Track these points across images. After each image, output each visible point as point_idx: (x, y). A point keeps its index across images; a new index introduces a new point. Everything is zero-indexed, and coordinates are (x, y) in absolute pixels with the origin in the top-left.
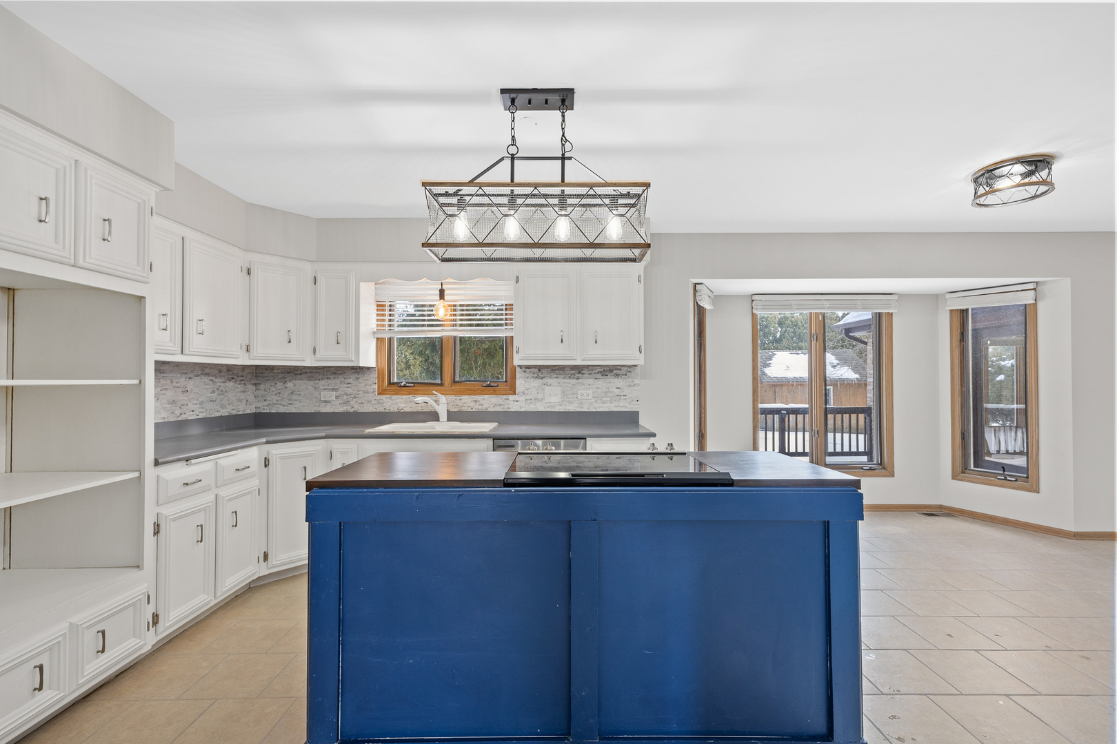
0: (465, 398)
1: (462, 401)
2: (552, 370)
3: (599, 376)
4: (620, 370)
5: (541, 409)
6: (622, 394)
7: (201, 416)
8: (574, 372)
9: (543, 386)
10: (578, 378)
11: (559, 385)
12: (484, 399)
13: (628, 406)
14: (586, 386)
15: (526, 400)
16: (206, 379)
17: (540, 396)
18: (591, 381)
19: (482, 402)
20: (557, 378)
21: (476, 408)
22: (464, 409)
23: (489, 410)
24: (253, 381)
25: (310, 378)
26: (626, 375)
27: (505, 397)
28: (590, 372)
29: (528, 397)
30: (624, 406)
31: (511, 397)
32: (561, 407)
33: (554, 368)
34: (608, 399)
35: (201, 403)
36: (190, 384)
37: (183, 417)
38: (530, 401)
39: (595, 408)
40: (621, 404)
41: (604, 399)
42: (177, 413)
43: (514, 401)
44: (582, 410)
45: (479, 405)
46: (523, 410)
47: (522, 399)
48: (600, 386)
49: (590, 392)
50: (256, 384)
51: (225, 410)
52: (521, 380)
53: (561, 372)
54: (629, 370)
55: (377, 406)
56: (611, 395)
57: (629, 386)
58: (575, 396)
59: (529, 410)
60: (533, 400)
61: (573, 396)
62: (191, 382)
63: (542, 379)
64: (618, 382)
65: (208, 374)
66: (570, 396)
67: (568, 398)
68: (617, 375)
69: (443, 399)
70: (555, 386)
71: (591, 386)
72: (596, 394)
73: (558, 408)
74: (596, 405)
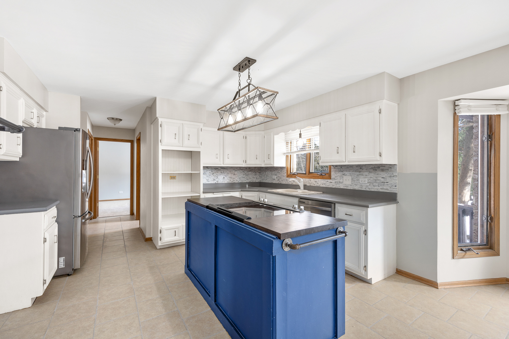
1: (311, 181)
2: (347, 167)
3: (371, 170)
4: (385, 167)
5: (342, 187)
6: (385, 181)
7: (240, 182)
8: (358, 168)
9: (343, 176)
10: (360, 172)
11: (350, 175)
12: (319, 181)
13: (389, 189)
14: (364, 176)
15: (335, 182)
16: (241, 171)
17: (341, 181)
18: (367, 173)
19: (318, 182)
20: (349, 171)
21: (316, 185)
22: (312, 185)
23: (321, 186)
24: (259, 172)
25: (271, 171)
26: (388, 170)
27: (327, 180)
28: (366, 168)
29: (336, 181)
30: (386, 189)
31: (329, 181)
32: (351, 187)
33: (348, 166)
34: (377, 184)
35: (240, 178)
36: (236, 173)
37: (234, 182)
38: (337, 183)
39: (369, 189)
40: (385, 188)
41: (374, 184)
42: (232, 180)
43: (330, 182)
44: (362, 189)
45: (317, 183)
46: (334, 187)
47: (334, 181)
48: (372, 176)
49: (366, 180)
50: (260, 173)
51: (248, 181)
52: (333, 172)
53: (351, 168)
54: (390, 166)
55: (286, 182)
56: (378, 182)
57: (390, 177)
58: (358, 181)
59: (336, 187)
60: (338, 182)
61: (357, 181)
62: (236, 172)
63: (342, 172)
64: (384, 174)
65: (242, 170)
66: (356, 181)
67: (355, 182)
68: (383, 170)
69: (302, 180)
70: (349, 176)
71: (367, 176)
72: (370, 181)
73: (349, 188)
74: (370, 187)
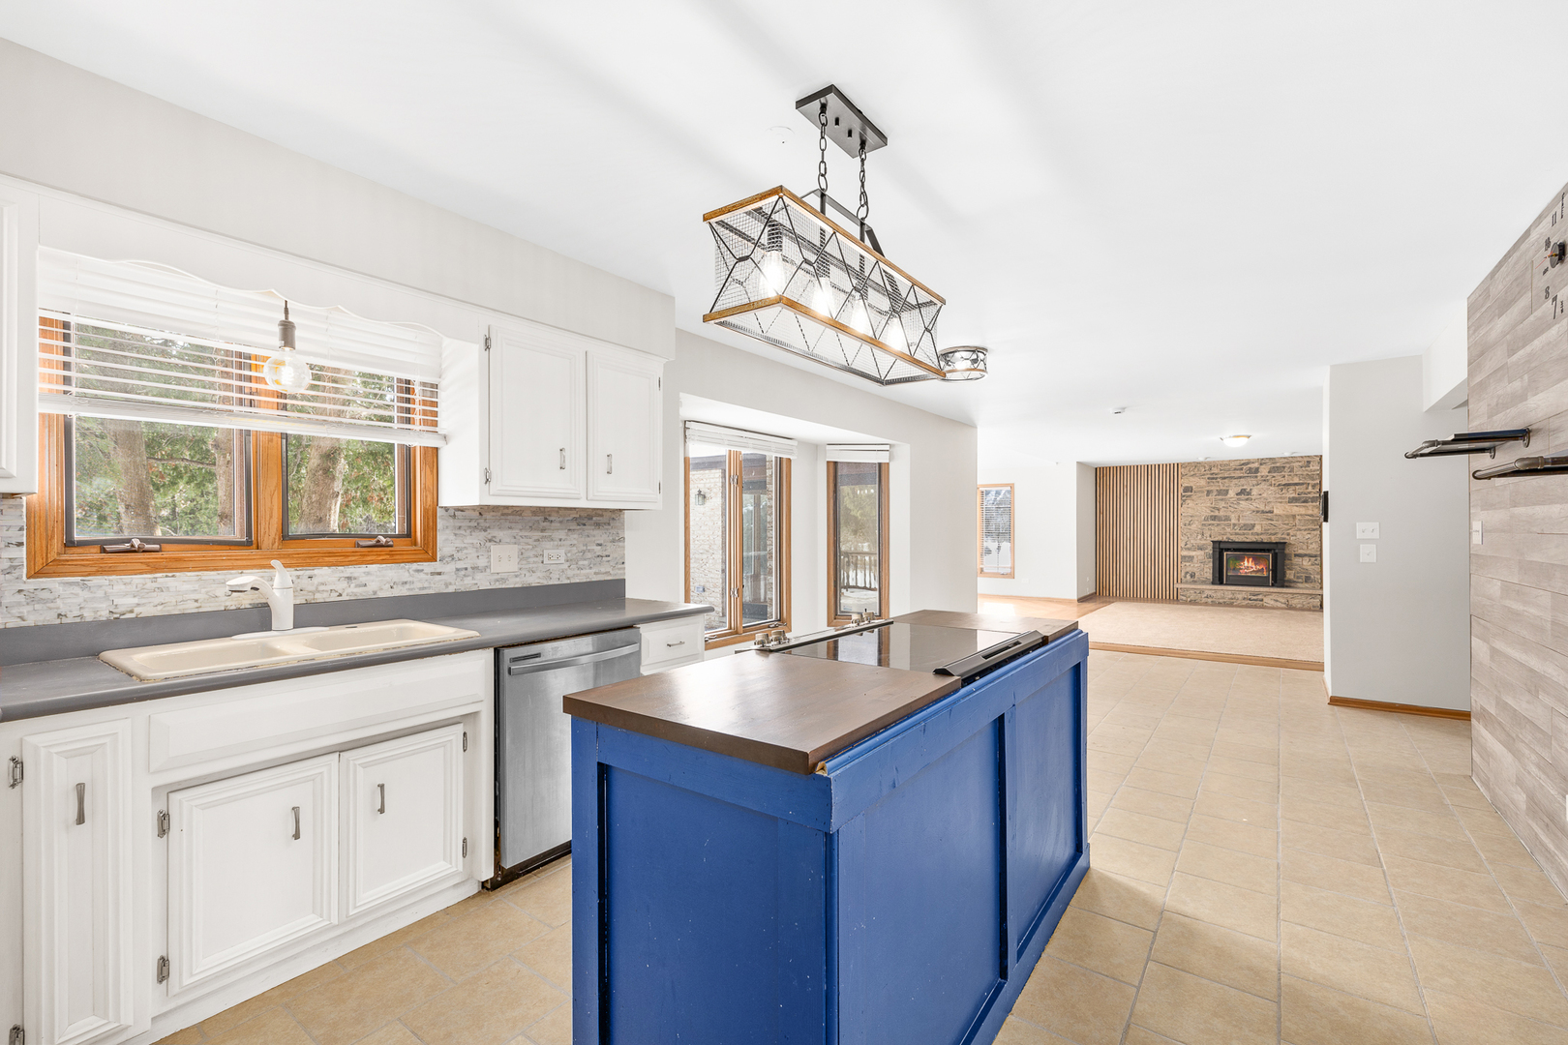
0: (323, 574)
1: (315, 581)
2: (503, 515)
3: (574, 526)
4: (602, 516)
5: (484, 585)
6: (605, 553)
8: (537, 518)
9: (488, 544)
10: (543, 530)
11: (513, 540)
12: (368, 574)
13: (611, 572)
14: (556, 543)
15: (458, 570)
17: (482, 562)
18: (562, 534)
19: (363, 579)
20: (510, 528)
21: (350, 592)
22: (320, 598)
23: (381, 595)
26: (609, 524)
27: (415, 566)
28: (561, 519)
29: (460, 565)
30: (606, 573)
31: (428, 567)
32: (518, 579)
33: (506, 511)
34: (586, 563)
38: (463, 572)
39: (568, 578)
40: (603, 570)
41: (581, 563)
43: (432, 574)
44: (551, 583)
45: (357, 586)
46: (451, 589)
47: (449, 568)
48: (575, 542)
49: (562, 552)
52: (448, 531)
53: (518, 517)
54: (613, 516)
55: (28, 609)
56: (589, 555)
57: (613, 541)
58: (540, 559)
59: (463, 590)
60: (469, 569)
61: (536, 559)
63: (485, 531)
64: (600, 535)
66: (531, 560)
67: (529, 563)
68: (598, 525)
70: (508, 543)
71: (562, 542)
72: (569, 555)
73: (513, 583)
74: (570, 573)
